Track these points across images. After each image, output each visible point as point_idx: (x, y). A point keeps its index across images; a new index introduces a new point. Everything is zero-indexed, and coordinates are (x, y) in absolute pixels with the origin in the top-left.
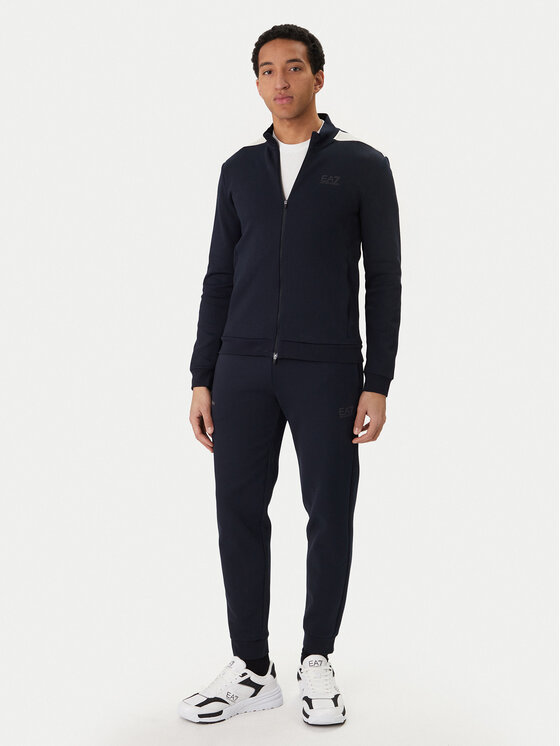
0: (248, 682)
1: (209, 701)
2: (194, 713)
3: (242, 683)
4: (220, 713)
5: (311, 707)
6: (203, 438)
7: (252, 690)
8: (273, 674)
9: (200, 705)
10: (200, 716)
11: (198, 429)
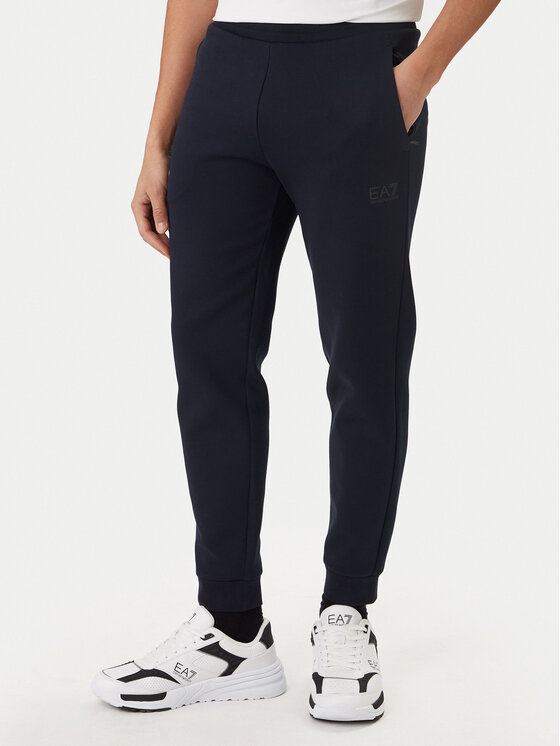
0: (214, 650)
1: (143, 674)
2: (115, 691)
3: (204, 650)
4: (161, 696)
5: (319, 691)
6: (151, 237)
7: (224, 665)
8: (268, 640)
9: (126, 679)
10: (125, 697)
11: (144, 223)
